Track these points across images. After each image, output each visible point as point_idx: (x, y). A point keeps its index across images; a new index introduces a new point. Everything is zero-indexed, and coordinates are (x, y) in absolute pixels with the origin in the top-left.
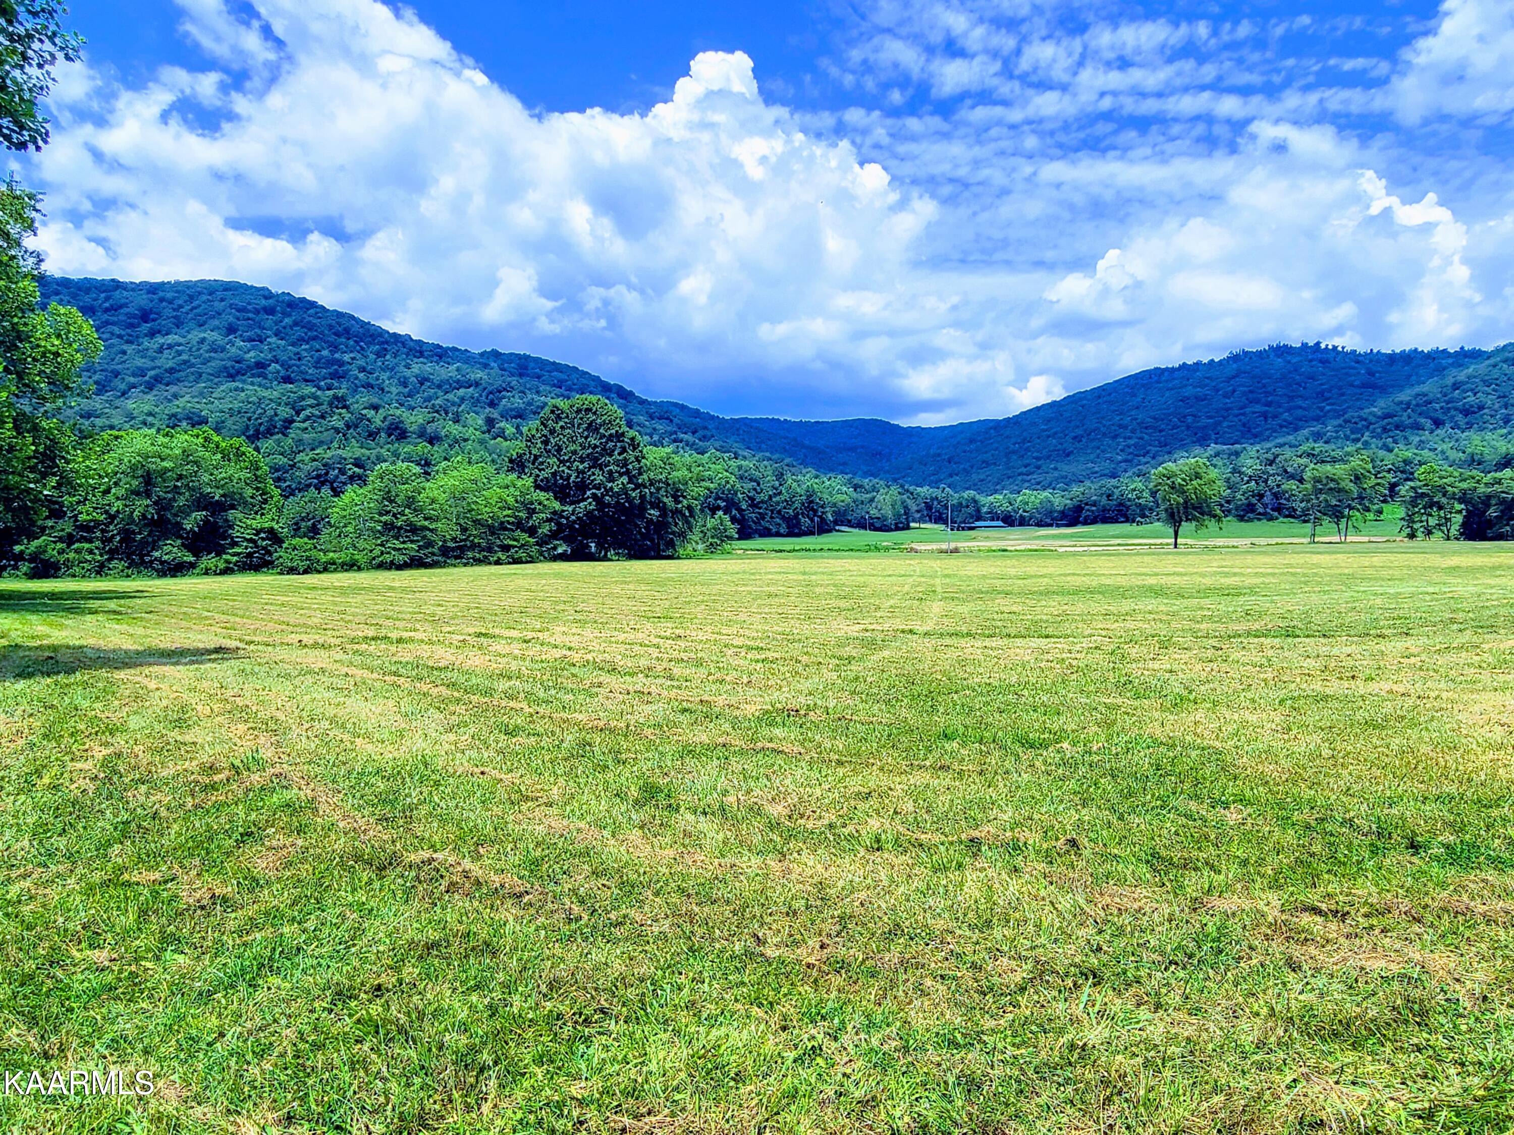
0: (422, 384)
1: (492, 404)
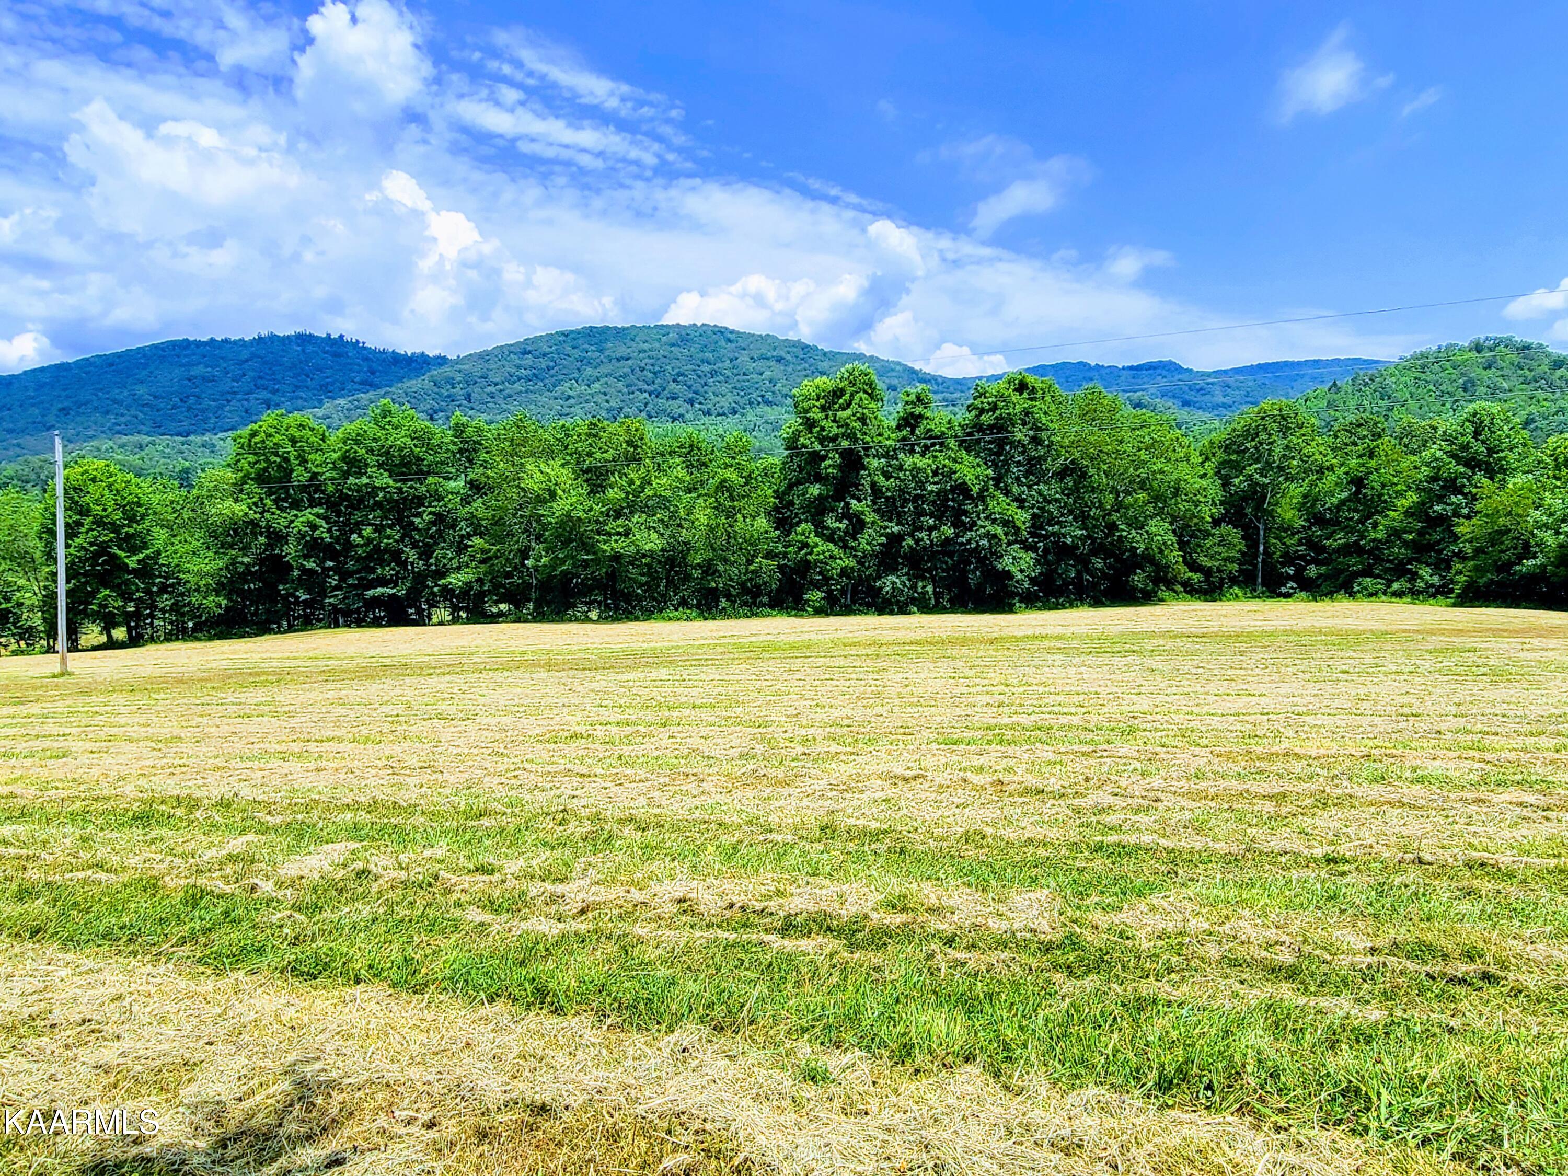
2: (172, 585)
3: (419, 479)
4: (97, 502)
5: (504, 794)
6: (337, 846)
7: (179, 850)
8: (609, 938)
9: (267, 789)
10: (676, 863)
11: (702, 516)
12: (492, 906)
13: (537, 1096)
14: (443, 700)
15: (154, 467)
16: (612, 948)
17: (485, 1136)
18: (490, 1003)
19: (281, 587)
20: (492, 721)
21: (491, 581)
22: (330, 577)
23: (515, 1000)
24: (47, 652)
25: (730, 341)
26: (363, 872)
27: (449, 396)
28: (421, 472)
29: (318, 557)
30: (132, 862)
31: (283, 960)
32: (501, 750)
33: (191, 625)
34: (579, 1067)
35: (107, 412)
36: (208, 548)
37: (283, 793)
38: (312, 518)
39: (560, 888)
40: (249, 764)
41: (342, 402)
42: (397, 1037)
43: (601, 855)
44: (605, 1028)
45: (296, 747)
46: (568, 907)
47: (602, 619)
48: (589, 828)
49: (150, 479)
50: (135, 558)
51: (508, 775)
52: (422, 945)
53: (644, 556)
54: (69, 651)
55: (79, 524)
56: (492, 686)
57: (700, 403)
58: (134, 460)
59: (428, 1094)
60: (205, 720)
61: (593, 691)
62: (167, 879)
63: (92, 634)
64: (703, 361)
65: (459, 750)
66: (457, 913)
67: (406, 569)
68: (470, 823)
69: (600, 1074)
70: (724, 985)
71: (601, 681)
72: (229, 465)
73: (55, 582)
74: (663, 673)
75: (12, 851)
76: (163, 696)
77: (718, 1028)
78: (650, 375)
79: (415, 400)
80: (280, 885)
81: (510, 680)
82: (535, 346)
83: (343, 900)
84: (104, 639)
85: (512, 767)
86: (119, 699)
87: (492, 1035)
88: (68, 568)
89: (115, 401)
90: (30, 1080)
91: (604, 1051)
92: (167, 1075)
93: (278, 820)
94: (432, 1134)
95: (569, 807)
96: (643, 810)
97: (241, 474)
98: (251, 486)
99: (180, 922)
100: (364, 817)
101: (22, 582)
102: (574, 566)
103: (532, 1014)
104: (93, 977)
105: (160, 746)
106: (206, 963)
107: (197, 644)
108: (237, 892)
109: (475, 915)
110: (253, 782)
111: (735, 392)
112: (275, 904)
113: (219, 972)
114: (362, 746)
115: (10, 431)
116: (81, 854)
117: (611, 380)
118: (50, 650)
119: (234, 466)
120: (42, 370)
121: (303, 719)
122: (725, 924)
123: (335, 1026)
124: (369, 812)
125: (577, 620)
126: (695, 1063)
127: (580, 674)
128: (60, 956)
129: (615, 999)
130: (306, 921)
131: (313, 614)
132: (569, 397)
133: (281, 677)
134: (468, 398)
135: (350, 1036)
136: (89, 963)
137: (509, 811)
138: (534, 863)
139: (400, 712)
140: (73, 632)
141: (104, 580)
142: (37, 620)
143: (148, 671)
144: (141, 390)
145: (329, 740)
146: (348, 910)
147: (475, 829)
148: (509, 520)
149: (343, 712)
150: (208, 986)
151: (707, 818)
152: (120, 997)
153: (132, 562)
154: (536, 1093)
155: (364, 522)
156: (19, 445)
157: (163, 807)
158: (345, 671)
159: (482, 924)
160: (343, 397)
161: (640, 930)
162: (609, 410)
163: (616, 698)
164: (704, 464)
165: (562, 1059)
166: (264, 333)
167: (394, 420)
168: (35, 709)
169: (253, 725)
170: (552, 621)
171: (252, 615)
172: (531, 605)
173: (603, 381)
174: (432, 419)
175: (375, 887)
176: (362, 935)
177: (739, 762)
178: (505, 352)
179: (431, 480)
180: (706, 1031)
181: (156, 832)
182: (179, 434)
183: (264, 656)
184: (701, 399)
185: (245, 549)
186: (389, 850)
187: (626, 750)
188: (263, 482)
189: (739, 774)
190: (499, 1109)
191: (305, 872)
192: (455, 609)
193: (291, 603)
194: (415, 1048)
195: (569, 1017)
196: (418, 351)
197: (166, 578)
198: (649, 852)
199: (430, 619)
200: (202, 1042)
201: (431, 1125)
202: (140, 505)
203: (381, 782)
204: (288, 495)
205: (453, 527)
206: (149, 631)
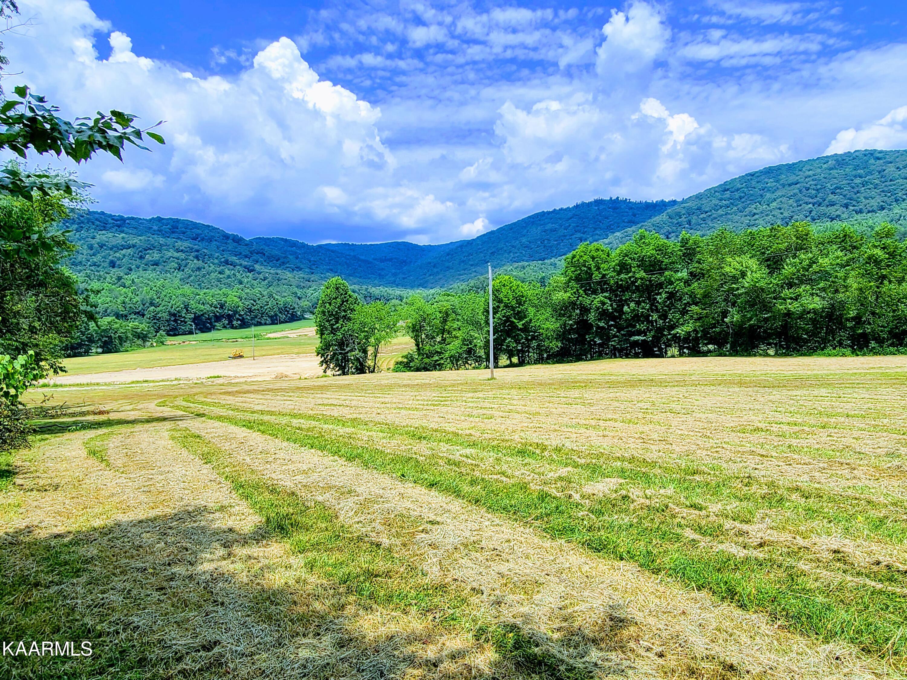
0: (102, 247)
1: (141, 258)
2: (537, 336)
3: (660, 273)
4: (506, 296)
5: (709, 462)
6: (613, 480)
7: (537, 471)
8: (780, 566)
9: (578, 444)
10: (832, 524)
11: (853, 283)
12: (699, 529)
13: (727, 658)
14: (673, 401)
15: (530, 277)
16: (782, 574)
17: (693, 673)
18: (698, 590)
19: (587, 337)
20: (703, 416)
21: (702, 331)
22: (611, 330)
23: (714, 592)
24: (486, 368)
25: (879, 159)
26: (626, 497)
27: (678, 223)
28: (661, 269)
29: (605, 319)
30: (517, 473)
31: (583, 538)
32: (708, 434)
33: (545, 356)
34: (756, 648)
35: (510, 252)
36: (553, 317)
37: (586, 447)
38: (602, 299)
39: (745, 527)
40: (570, 430)
41: (618, 234)
42: (643, 597)
43: (775, 510)
44: (776, 626)
45: (593, 422)
46: (751, 540)
47: (777, 355)
48: (766, 491)
49: (527, 283)
50: (521, 323)
51: (713, 450)
52: (658, 546)
53: (809, 313)
54: (495, 368)
55: (498, 307)
56: (703, 395)
57: (854, 206)
58: (521, 274)
59: (659, 636)
60: (551, 405)
61: (770, 401)
62: (531, 485)
63: (504, 360)
64: (855, 177)
65: (682, 432)
66: (679, 531)
67: (652, 325)
68: (688, 477)
69: (773, 657)
70: (870, 620)
71: (776, 395)
72: (562, 274)
73: (489, 335)
74: (823, 391)
75: (469, 461)
76: (532, 391)
77: (867, 651)
78: (814, 192)
79: (658, 228)
80: (583, 497)
81: (714, 391)
82: (732, 185)
83: (615, 511)
84: (508, 362)
85: (715, 446)
86: (514, 392)
87: (699, 611)
88: (494, 328)
89: (513, 247)
90: (472, 572)
91: (775, 643)
92: (528, 586)
93: (582, 461)
94: (661, 661)
95: (752, 475)
96: (806, 484)
97: (568, 278)
98: (573, 283)
99: (536, 508)
100: (627, 465)
101: (476, 335)
102: (759, 321)
103: (725, 604)
104: (498, 528)
105: (531, 416)
106: (547, 532)
107: (548, 366)
108: (563, 497)
109: (689, 534)
110: (572, 440)
111: (883, 194)
112: (580, 507)
113: (553, 538)
114: (627, 425)
115: (472, 265)
116: (496, 467)
117: (784, 199)
118: (487, 367)
119: (565, 274)
120: (484, 235)
121: (597, 408)
122: (872, 575)
123: (608, 581)
124: (630, 463)
125: (761, 355)
126: (846, 670)
127: (762, 390)
128: (486, 515)
129: (783, 609)
130: (595, 519)
131: (603, 351)
132: (755, 214)
133: (587, 384)
134: (689, 223)
135: (617, 589)
136: (497, 521)
137: (713, 472)
138: (728, 508)
139: (649, 407)
140: (496, 359)
141: (508, 334)
142: (482, 353)
143: (526, 379)
144: (524, 240)
145: (610, 420)
146: (617, 517)
147: (691, 481)
148: (714, 294)
149: (618, 405)
150: (548, 544)
151: (858, 496)
152: (508, 541)
153: (520, 325)
154: (727, 656)
155: (631, 299)
156: (475, 271)
157: (530, 448)
158: (619, 382)
159: (693, 540)
160: (618, 231)
161: (802, 566)
162: (782, 219)
163: (787, 407)
164: (855, 247)
165: (744, 639)
166: (579, 202)
167: (647, 241)
168: (480, 395)
169: (573, 409)
170: (743, 356)
171: (574, 351)
172: (728, 346)
173: (778, 200)
174: (668, 238)
175: (632, 507)
176: (624, 532)
177: (885, 459)
178: (711, 193)
179: (667, 273)
180: (855, 650)
181: (527, 460)
182: (540, 260)
183: (579, 372)
184: (854, 203)
185: (570, 317)
186: (641, 486)
187: (794, 442)
188: (579, 281)
189: (885, 467)
190: (703, 659)
191: (596, 492)
192: (681, 348)
193: (592, 345)
194: (652, 606)
195: (751, 613)
196: (659, 199)
197: (535, 332)
198: (811, 514)
199: (666, 354)
200: (544, 573)
201: (661, 655)
202: (523, 296)
203: (637, 446)
204: (591, 288)
205: (680, 299)
206: (527, 359)
